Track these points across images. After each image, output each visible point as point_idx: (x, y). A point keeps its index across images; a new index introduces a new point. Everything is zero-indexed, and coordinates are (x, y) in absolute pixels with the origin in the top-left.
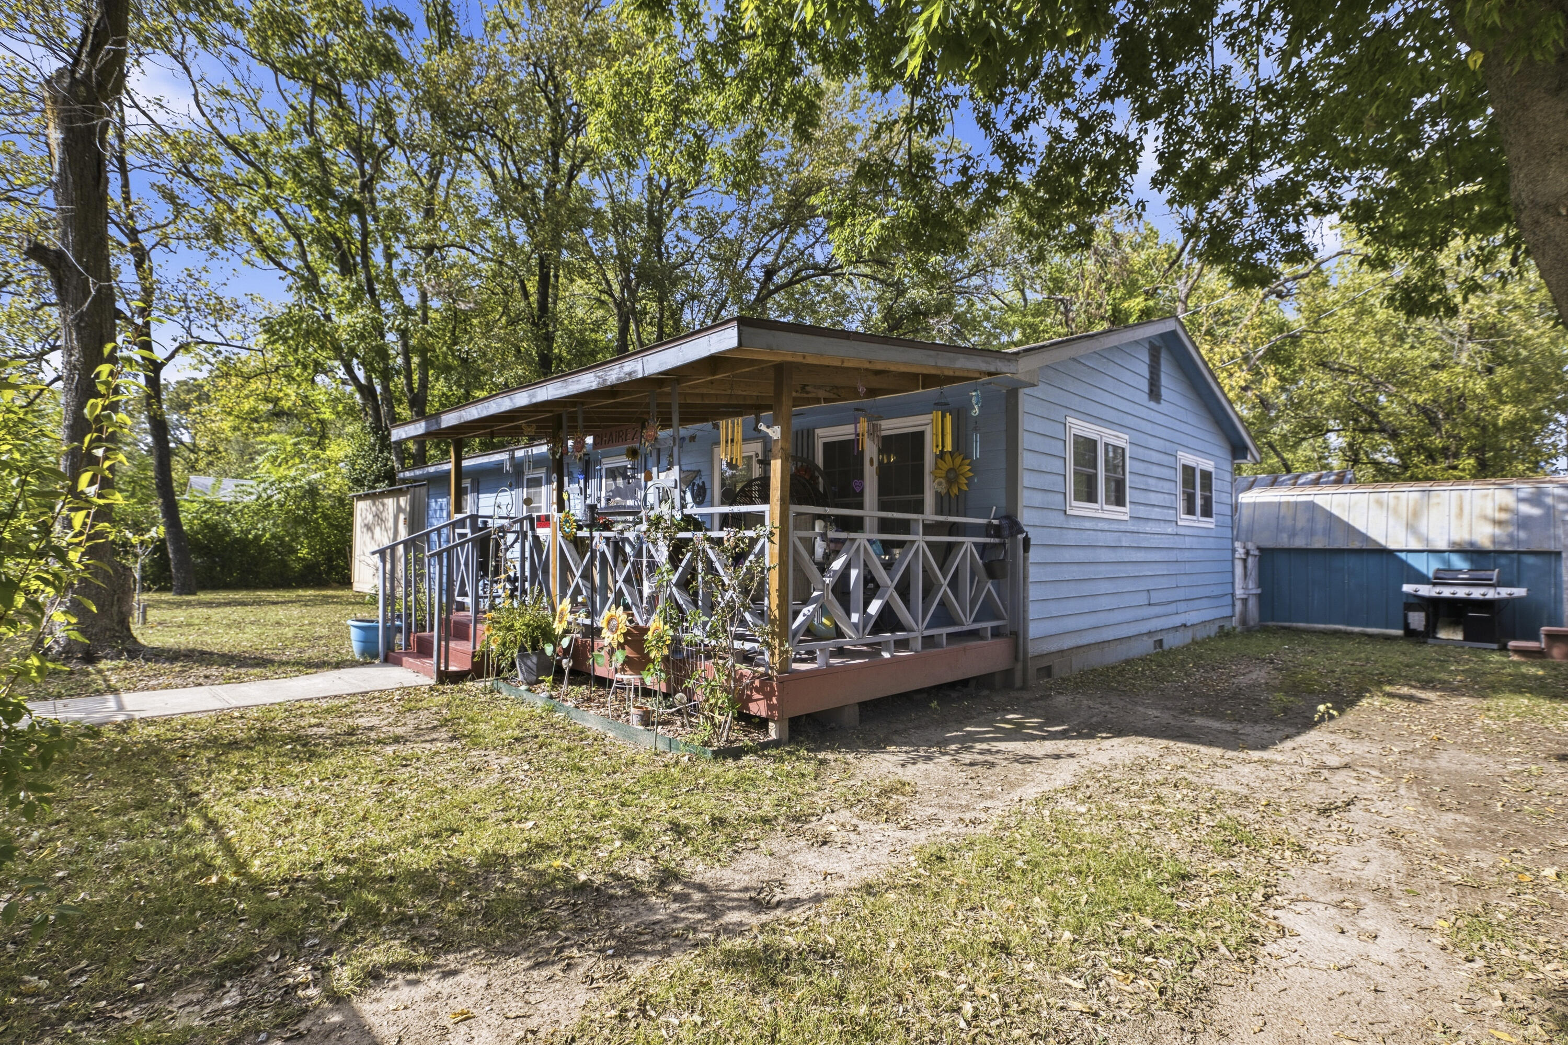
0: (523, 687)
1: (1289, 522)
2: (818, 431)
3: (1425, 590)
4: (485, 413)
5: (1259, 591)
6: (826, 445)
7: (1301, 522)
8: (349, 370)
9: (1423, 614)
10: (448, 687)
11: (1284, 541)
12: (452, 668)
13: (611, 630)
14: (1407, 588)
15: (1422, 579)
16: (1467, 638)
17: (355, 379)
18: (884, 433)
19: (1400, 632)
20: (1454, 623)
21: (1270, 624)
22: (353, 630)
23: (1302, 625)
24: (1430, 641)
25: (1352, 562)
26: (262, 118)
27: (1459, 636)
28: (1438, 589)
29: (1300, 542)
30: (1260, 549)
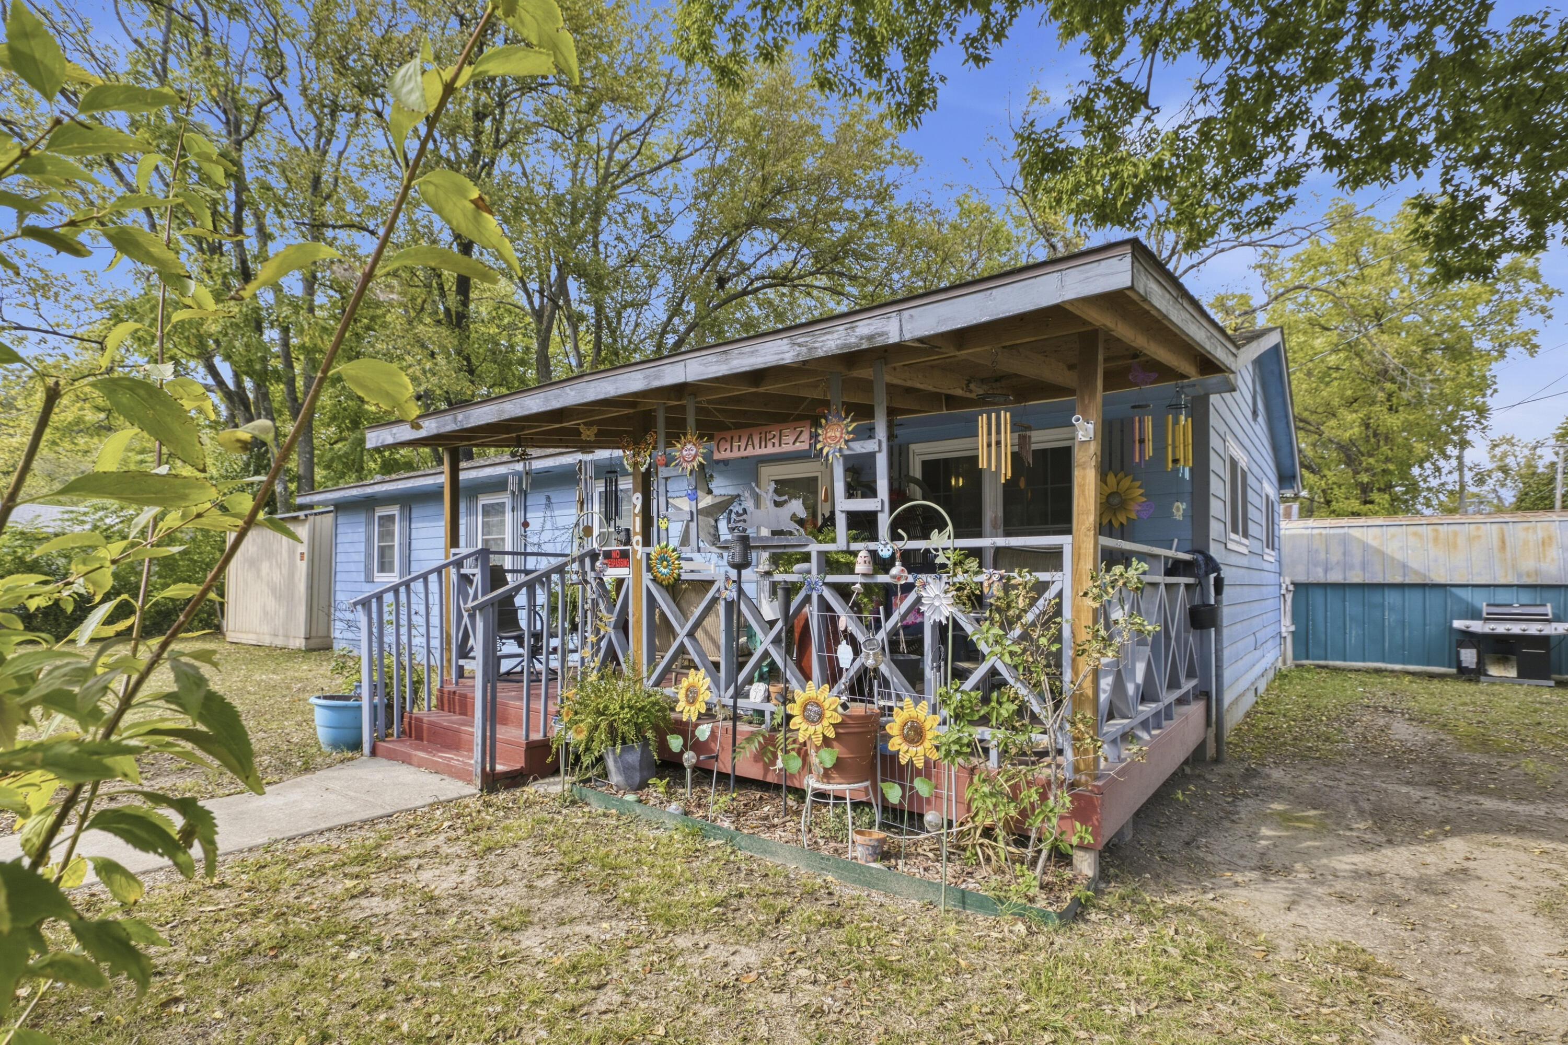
0: (630, 797)
1: (1322, 556)
2: (913, 447)
3: (1477, 626)
4: (556, 404)
5: (1292, 628)
6: (925, 463)
7: (1336, 556)
8: (213, 371)
9: (1474, 651)
10: (502, 797)
11: (1319, 576)
12: (499, 768)
13: (808, 719)
14: (1458, 624)
15: (1475, 614)
16: (1521, 675)
17: (221, 383)
18: (1034, 447)
19: (1454, 671)
20: (1503, 660)
21: (1305, 662)
22: (317, 710)
23: (1339, 663)
24: (1482, 678)
25: (1392, 598)
26: (93, 55)
27: (1513, 673)
28: (1492, 625)
29: (1335, 577)
30: (1295, 584)
